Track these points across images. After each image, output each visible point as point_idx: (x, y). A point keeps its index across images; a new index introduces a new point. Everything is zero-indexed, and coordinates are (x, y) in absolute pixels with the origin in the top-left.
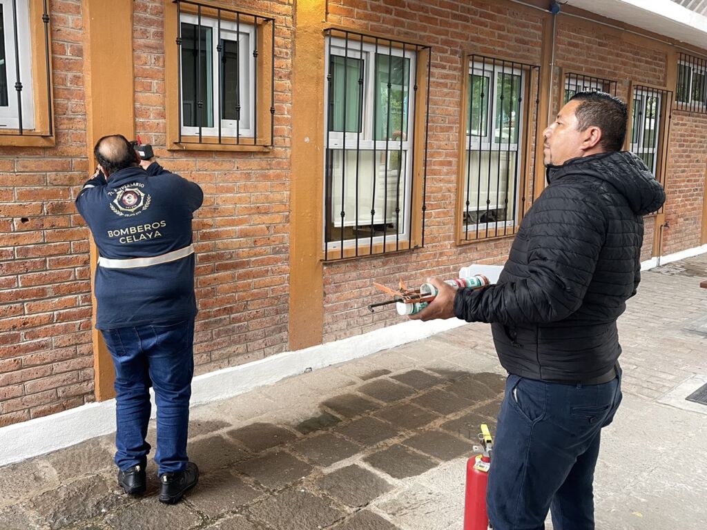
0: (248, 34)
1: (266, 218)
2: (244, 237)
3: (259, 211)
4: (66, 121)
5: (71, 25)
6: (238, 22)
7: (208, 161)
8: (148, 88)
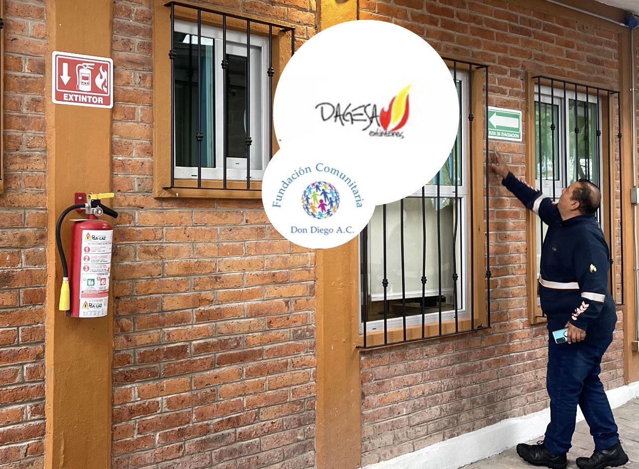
0: (259, 48)
1: (284, 290)
2: (255, 317)
3: (275, 280)
4: (19, 160)
5: (30, 33)
6: (249, 32)
7: (209, 212)
8: (130, 116)
